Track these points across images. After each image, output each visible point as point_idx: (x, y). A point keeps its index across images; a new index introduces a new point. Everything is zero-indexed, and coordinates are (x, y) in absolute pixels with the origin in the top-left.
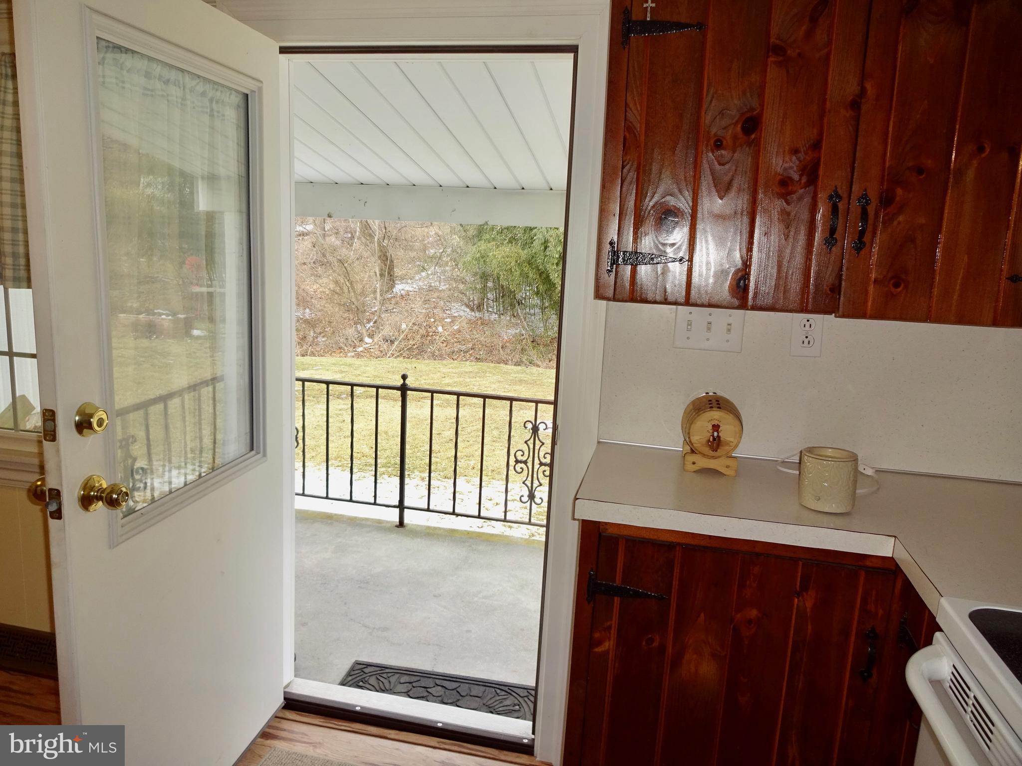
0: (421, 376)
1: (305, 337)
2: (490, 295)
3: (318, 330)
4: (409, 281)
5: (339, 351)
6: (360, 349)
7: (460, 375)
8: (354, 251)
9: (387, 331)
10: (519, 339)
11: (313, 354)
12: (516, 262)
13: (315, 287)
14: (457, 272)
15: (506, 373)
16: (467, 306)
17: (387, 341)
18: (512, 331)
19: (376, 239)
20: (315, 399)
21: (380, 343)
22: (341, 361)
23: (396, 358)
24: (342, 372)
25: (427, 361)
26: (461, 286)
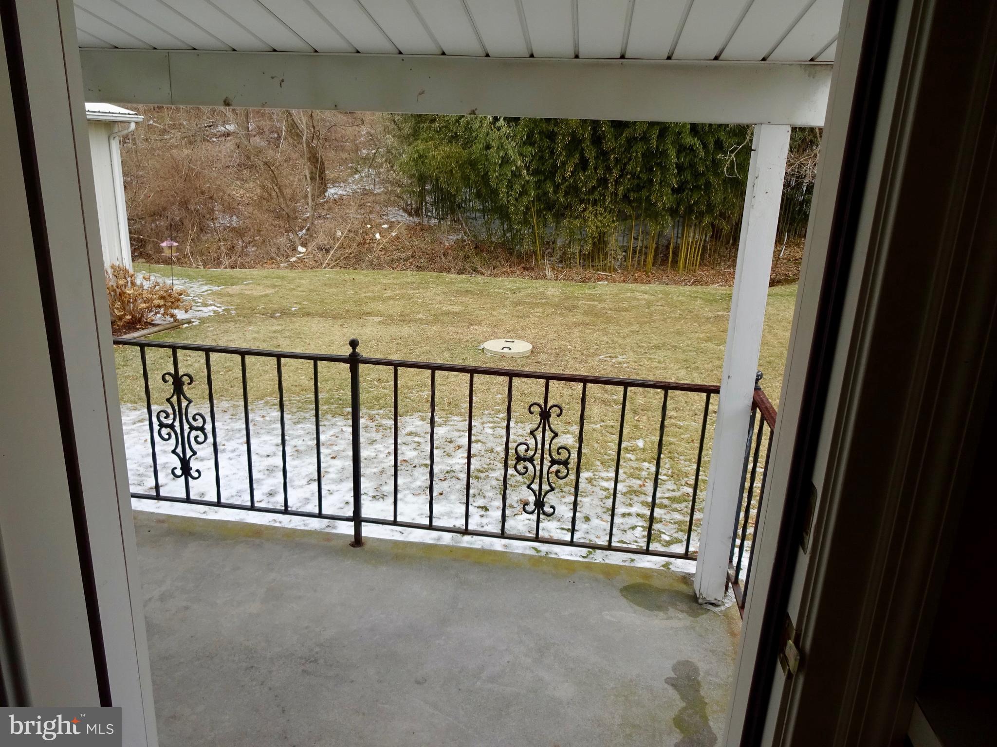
0: (360, 289)
1: (233, 247)
2: (428, 198)
3: (247, 239)
4: (342, 184)
5: (271, 261)
6: (294, 259)
7: (402, 286)
8: (281, 152)
9: (321, 239)
10: (460, 245)
11: (243, 266)
12: (457, 162)
13: (241, 192)
14: (392, 175)
15: (450, 283)
16: (405, 210)
17: (322, 250)
18: (453, 237)
19: (304, 140)
20: (245, 319)
21: (314, 252)
22: (273, 273)
23: (332, 268)
24: (274, 286)
25: (365, 272)
26: (398, 190)
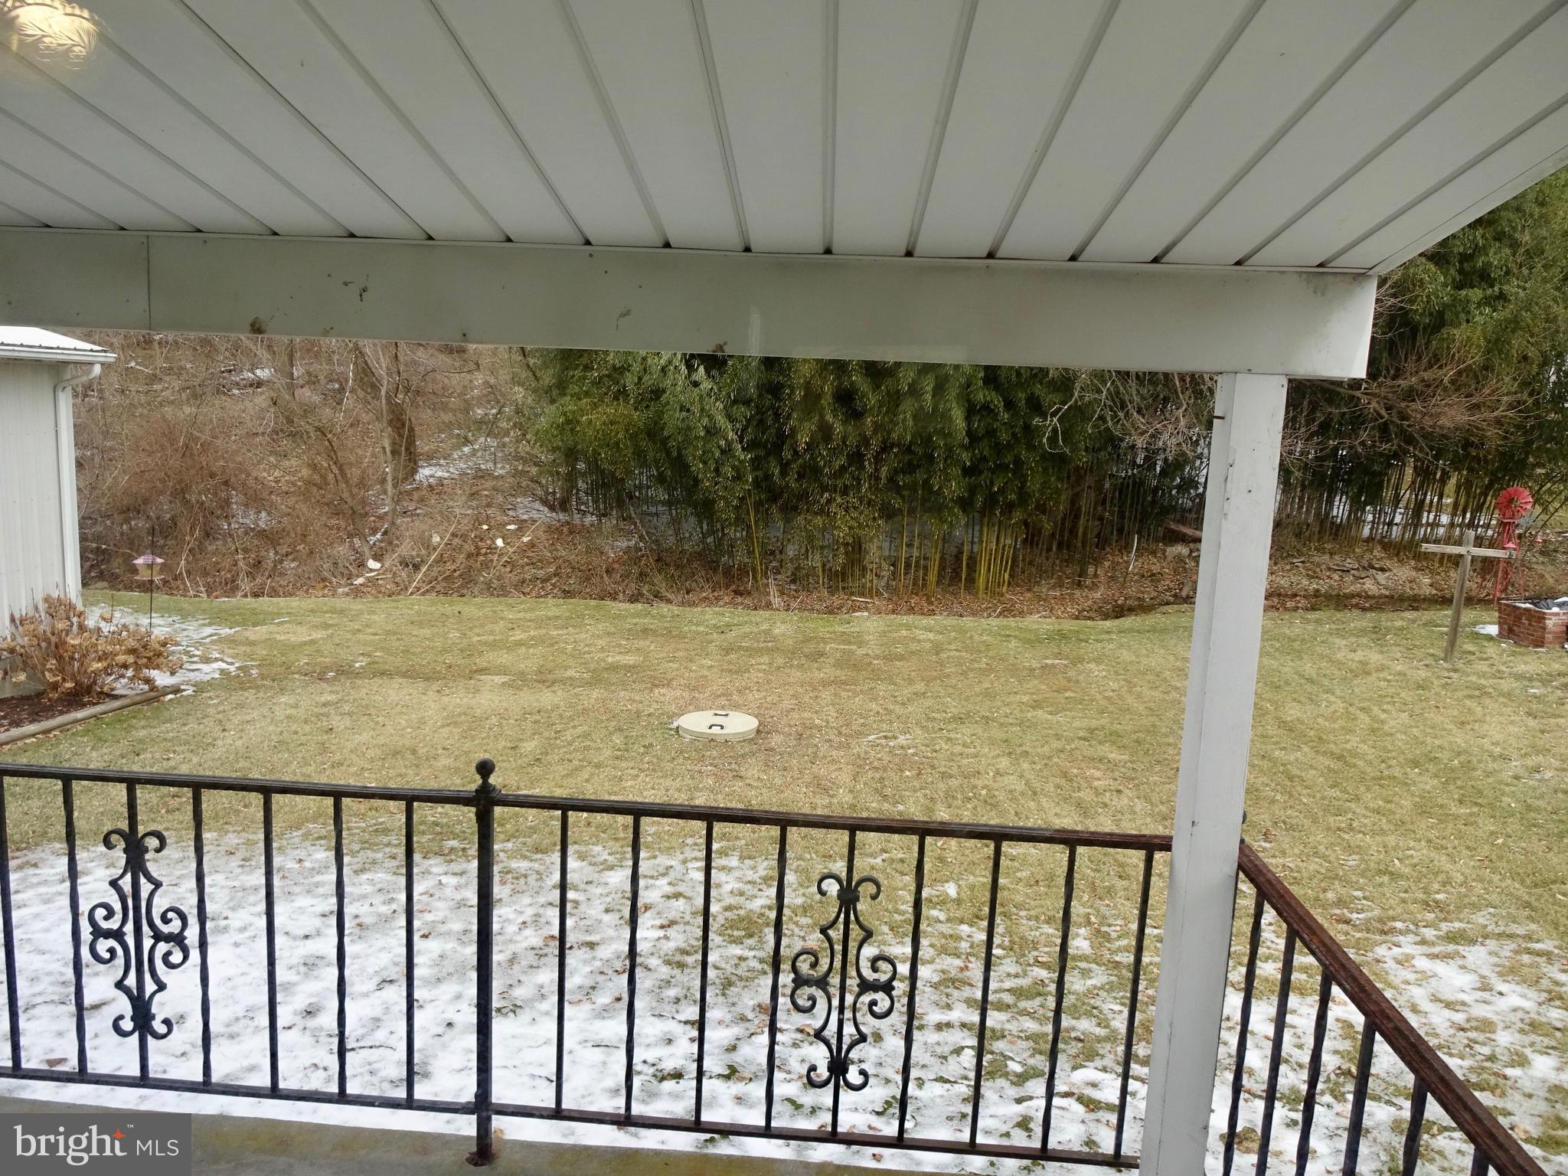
0: (471, 629)
1: (259, 562)
2: (581, 484)
3: (284, 549)
4: (442, 461)
5: (322, 585)
6: (360, 581)
7: (540, 623)
8: (345, 412)
9: (406, 549)
10: (633, 556)
11: (274, 593)
12: (627, 431)
13: (277, 474)
14: (524, 448)
15: (618, 617)
16: (545, 503)
17: (407, 565)
18: (623, 544)
19: (383, 393)
20: (275, 684)
21: (394, 569)
22: (325, 604)
23: (423, 594)
24: (326, 626)
25: (478, 600)
26: (534, 470)
